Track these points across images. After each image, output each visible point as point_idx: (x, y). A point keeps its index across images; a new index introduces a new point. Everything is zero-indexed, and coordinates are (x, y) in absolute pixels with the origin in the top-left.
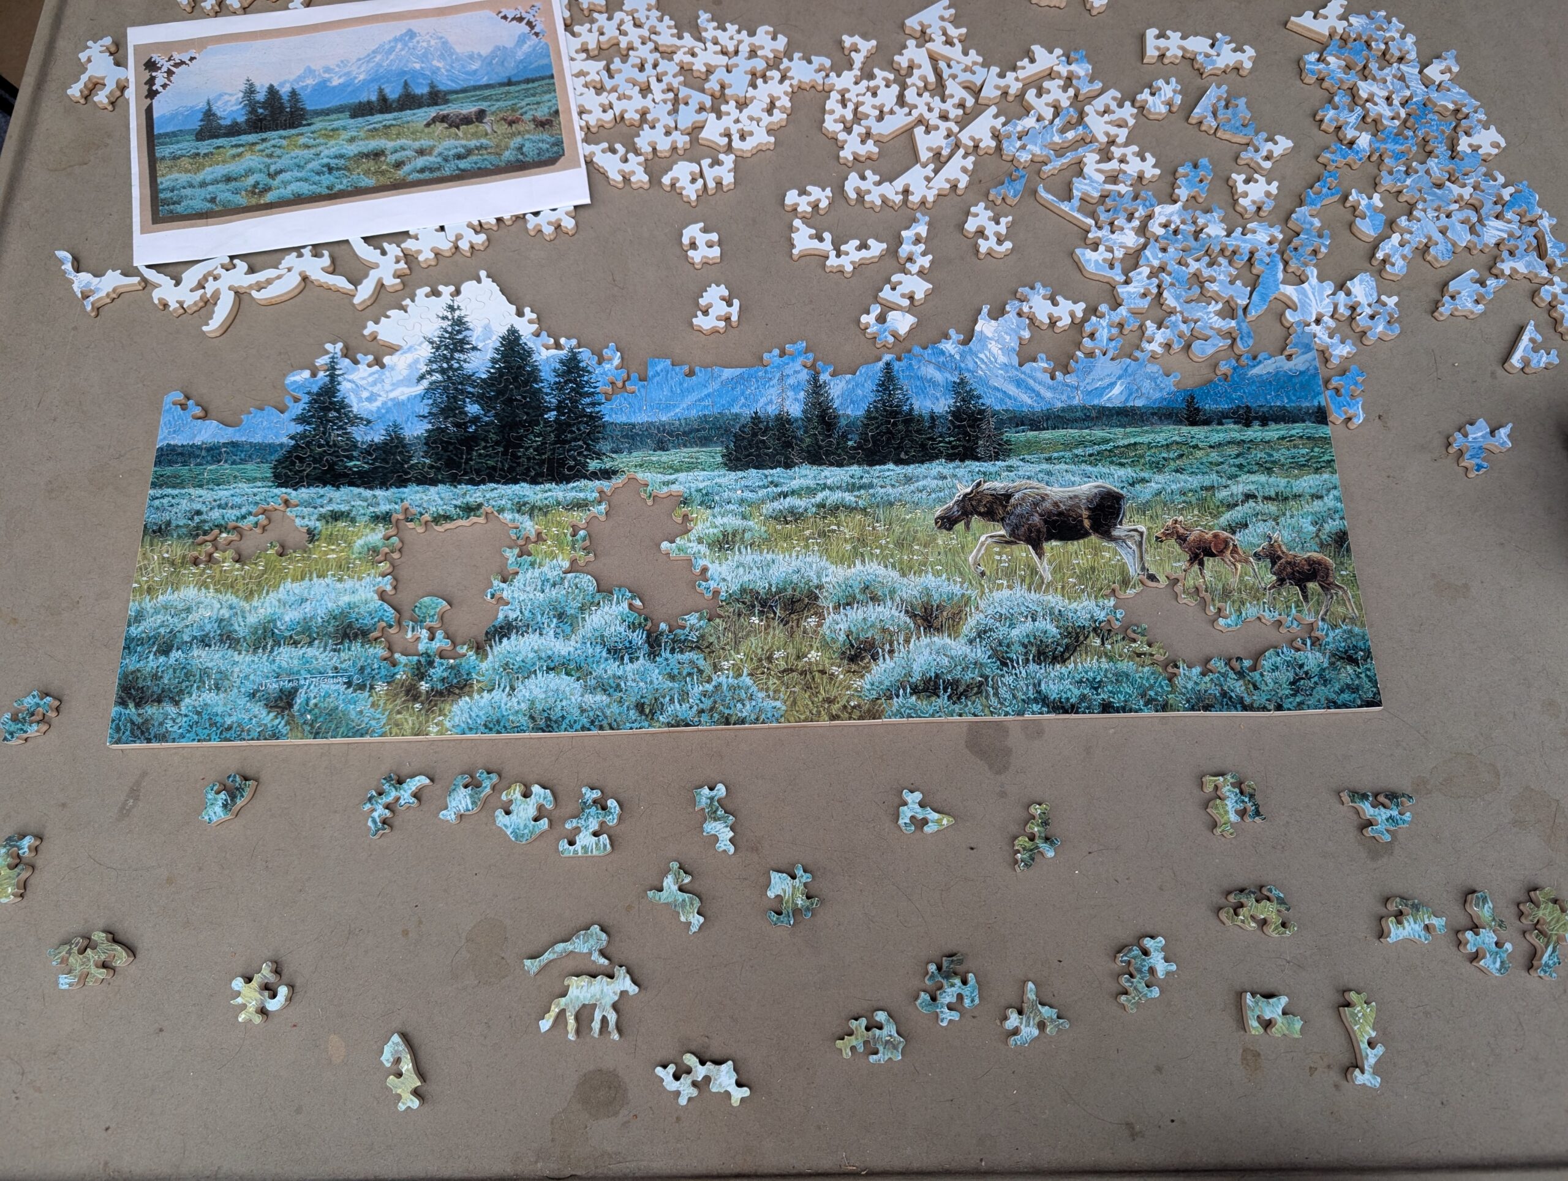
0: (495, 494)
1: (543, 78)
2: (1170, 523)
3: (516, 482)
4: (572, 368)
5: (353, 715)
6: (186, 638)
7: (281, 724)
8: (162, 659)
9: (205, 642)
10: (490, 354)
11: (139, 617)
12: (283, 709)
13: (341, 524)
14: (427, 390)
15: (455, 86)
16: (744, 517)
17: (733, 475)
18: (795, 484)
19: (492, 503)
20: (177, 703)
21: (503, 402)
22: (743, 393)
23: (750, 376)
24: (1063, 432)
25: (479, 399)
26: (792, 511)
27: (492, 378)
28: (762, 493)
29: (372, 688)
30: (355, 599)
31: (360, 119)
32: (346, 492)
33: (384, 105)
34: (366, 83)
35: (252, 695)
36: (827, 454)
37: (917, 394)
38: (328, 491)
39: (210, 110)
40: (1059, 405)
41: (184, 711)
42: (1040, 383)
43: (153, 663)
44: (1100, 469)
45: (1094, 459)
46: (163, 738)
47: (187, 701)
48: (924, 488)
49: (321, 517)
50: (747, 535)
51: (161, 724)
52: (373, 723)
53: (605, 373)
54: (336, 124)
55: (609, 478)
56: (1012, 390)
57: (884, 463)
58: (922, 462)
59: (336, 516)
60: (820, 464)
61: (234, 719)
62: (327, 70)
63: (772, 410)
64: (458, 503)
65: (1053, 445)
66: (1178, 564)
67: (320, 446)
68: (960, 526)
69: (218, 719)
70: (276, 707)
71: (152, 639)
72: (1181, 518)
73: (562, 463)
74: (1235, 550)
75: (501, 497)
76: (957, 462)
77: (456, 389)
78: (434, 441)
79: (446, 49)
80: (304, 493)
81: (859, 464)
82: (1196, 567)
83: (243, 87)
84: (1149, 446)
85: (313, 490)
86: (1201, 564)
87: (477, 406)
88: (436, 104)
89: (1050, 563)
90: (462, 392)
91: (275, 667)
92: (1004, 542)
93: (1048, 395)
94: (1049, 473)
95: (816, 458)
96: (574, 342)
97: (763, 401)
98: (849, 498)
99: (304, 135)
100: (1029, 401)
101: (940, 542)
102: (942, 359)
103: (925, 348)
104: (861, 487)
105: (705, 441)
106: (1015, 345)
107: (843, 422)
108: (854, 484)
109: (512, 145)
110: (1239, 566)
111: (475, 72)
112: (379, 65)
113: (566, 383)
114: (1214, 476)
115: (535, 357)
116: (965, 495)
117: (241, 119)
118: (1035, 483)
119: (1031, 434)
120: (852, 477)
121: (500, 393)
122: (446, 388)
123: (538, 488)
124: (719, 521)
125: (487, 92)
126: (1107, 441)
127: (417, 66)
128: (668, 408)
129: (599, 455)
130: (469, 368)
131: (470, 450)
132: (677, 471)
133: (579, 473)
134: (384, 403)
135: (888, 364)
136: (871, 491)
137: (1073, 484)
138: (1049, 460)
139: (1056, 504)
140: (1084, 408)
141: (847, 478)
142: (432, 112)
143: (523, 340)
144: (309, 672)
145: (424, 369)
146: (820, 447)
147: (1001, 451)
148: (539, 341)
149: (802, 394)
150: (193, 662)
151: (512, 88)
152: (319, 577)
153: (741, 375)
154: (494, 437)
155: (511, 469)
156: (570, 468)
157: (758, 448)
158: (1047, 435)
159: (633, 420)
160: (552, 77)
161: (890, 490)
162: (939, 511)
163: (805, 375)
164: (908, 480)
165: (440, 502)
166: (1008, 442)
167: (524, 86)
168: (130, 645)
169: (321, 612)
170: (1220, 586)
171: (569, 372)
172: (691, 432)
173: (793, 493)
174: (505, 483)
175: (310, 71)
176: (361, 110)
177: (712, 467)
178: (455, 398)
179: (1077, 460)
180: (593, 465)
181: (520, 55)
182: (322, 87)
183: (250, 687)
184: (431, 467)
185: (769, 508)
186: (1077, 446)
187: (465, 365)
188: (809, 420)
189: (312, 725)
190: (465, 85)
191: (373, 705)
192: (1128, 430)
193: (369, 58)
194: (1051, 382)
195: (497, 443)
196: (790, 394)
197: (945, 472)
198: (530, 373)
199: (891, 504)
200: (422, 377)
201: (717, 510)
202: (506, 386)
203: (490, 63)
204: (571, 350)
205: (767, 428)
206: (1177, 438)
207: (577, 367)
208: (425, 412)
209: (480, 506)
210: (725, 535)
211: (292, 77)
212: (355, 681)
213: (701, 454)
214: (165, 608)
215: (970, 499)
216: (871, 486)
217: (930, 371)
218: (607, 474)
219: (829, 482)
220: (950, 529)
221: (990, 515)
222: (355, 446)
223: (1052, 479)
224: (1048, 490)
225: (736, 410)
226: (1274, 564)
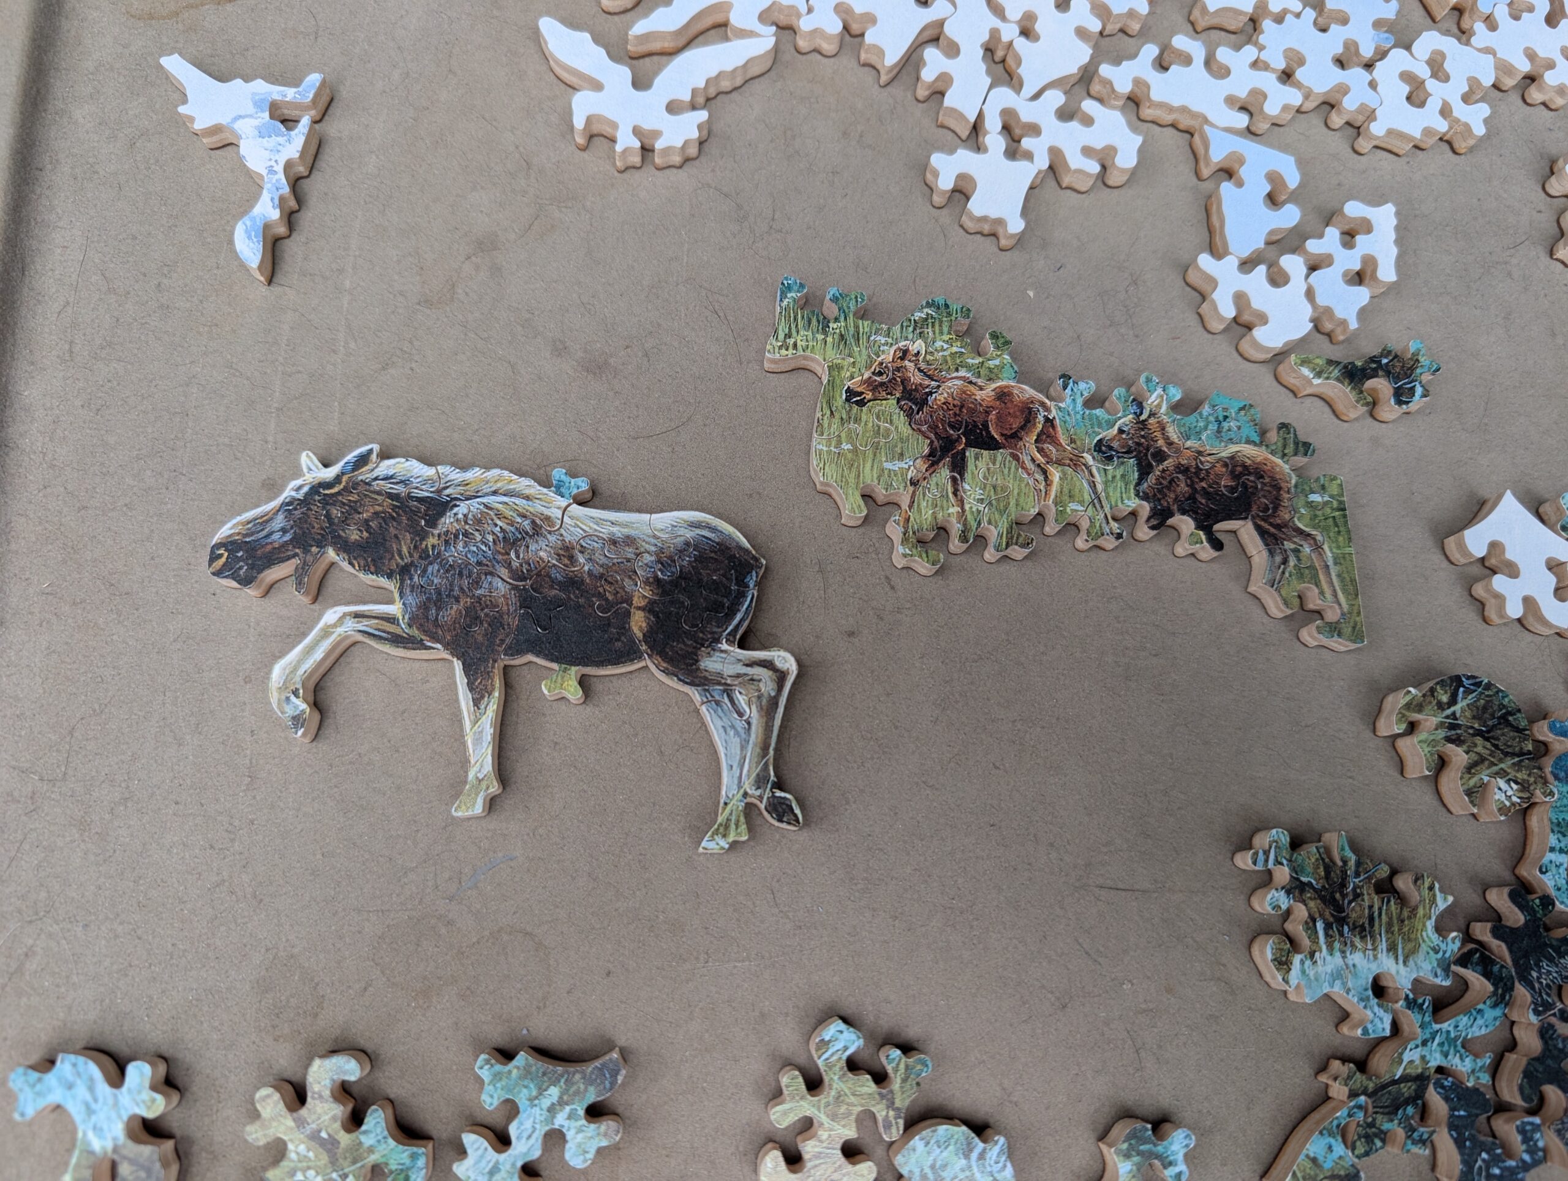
2: (888, 355)
66: (896, 466)
72: (918, 345)
74: (1048, 434)
82: (944, 473)
86: (959, 467)
110: (1056, 475)
226: (1144, 470)
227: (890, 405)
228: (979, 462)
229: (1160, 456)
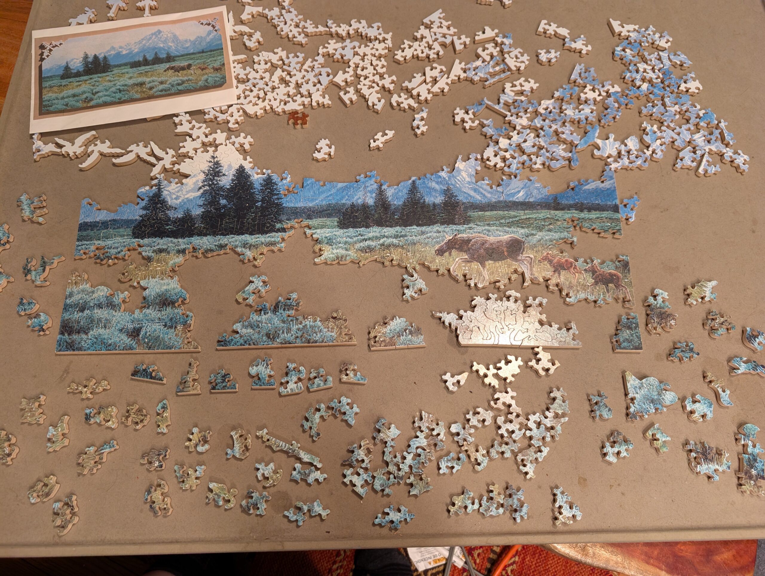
0: (233, 239)
1: (218, 50)
2: (545, 254)
3: (243, 234)
4: (268, 182)
5: (166, 339)
6: (92, 305)
7: (133, 343)
8: (80, 314)
9: (100, 306)
10: (231, 177)
11: (71, 295)
12: (135, 337)
13: (163, 254)
14: (202, 194)
15: (178, 54)
16: (347, 250)
17: (342, 231)
18: (371, 235)
19: (232, 243)
20: (87, 334)
21: (237, 199)
22: (347, 194)
23: (350, 187)
24: (495, 212)
25: (226, 197)
26: (369, 247)
27: (232, 187)
28: (355, 239)
29: (176, 327)
30: (169, 287)
31: (135, 69)
32: (165, 240)
33: (146, 62)
34: (138, 53)
35: (121, 330)
36: (386, 221)
37: (427, 195)
38: (157, 240)
39: (67, 66)
40: (494, 200)
41: (90, 337)
42: (485, 190)
43: (77, 315)
44: (513, 229)
45: (510, 225)
46: (80, 349)
47: (91, 332)
48: (430, 237)
49: (154, 251)
50: (348, 258)
51: (79, 343)
52: (176, 343)
53: (283, 185)
54: (123, 71)
55: (285, 232)
56: (472, 193)
57: (412, 226)
58: (429, 225)
59: (161, 251)
60: (382, 226)
61: (113, 341)
62: (121, 47)
63: (360, 202)
64: (217, 244)
65: (491, 218)
66: (548, 273)
67: (154, 220)
68: (447, 254)
69: (105, 341)
70: (132, 335)
71: (76, 305)
72: (550, 252)
73: (264, 225)
74: (575, 268)
75: (236, 241)
76: (446, 225)
77: (215, 193)
78: (205, 216)
79: (175, 38)
80: (146, 241)
81: (400, 226)
82: (557, 274)
83: (83, 56)
84: (536, 219)
85: (150, 239)
86: (559, 274)
87: (225, 201)
88: (169, 62)
89: (488, 270)
90: (218, 194)
91: (132, 318)
92: (467, 261)
93: (489, 195)
94: (489, 231)
95: (380, 223)
96: (269, 171)
97: (356, 198)
98: (395, 241)
99: (109, 76)
100: (480, 198)
101: (437, 261)
102: (440, 180)
103: (432, 175)
104: (401, 236)
105: (329, 216)
106: (474, 173)
107: (393, 207)
108: (398, 235)
109: (203, 79)
110: (577, 275)
111: (188, 47)
112: (145, 45)
113: (266, 189)
114: (566, 233)
115: (252, 178)
116: (449, 240)
117: (81, 70)
118: (482, 235)
119: (480, 213)
120: (397, 232)
121: (235, 194)
122: (211, 193)
123: (253, 237)
124: (335, 251)
125: (192, 56)
126: (516, 217)
127: (162, 45)
128: (313, 200)
129: (281, 221)
130: (221, 183)
131: (222, 220)
132: (316, 229)
133: (273, 230)
134: (183, 200)
135: (414, 182)
136: (406, 238)
137: (500, 236)
138: (489, 225)
139: (491, 244)
140: (506, 201)
141: (394, 233)
142: (167, 65)
143: (246, 171)
144: (147, 320)
145: (201, 184)
146: (382, 219)
147: (467, 220)
148: (254, 171)
149: (374, 195)
150: (94, 315)
151: (204, 54)
152: (152, 278)
153: (346, 186)
154: (233, 214)
155: (241, 228)
156: (268, 227)
157: (354, 219)
158: (488, 213)
159: (297, 205)
160: (222, 49)
161: (414, 237)
162: (437, 247)
163: (375, 186)
164: (423, 233)
165: (208, 244)
166: (470, 217)
167: (209, 53)
168: (66, 308)
169: (153, 293)
170: (568, 283)
171: (267, 184)
172: (323, 211)
173: (369, 239)
174: (238, 235)
175: (113, 48)
176: (135, 65)
177: (332, 227)
178: (215, 197)
179: (501, 225)
180: (278, 226)
181: (208, 39)
182: (118, 54)
183: (120, 326)
184: (204, 228)
185: (358, 246)
186: (502, 219)
187: (220, 182)
188: (377, 206)
189: (148, 344)
190: (183, 53)
191: (176, 335)
192: (526, 212)
193: (140, 42)
194: (490, 190)
195: (235, 217)
196: (368, 194)
197: (440, 229)
198: (249, 185)
199: (415, 244)
200: (200, 188)
201: (334, 246)
202: (238, 191)
203: (195, 44)
204: (268, 174)
205: (358, 210)
206: (548, 216)
207: (271, 182)
208: (202, 203)
209: (226, 245)
210: (338, 258)
211: (105, 51)
212: (168, 324)
213: (328, 221)
214: (83, 291)
215: (452, 242)
216: (405, 236)
217: (434, 185)
218: (284, 230)
219: (386, 234)
220: (442, 255)
221: (460, 249)
222: (169, 219)
223: (490, 233)
224: (488, 238)
225: (344, 201)
226: (593, 275)
227: (546, 262)
228: (563, 273)
229: (596, 272)
